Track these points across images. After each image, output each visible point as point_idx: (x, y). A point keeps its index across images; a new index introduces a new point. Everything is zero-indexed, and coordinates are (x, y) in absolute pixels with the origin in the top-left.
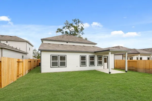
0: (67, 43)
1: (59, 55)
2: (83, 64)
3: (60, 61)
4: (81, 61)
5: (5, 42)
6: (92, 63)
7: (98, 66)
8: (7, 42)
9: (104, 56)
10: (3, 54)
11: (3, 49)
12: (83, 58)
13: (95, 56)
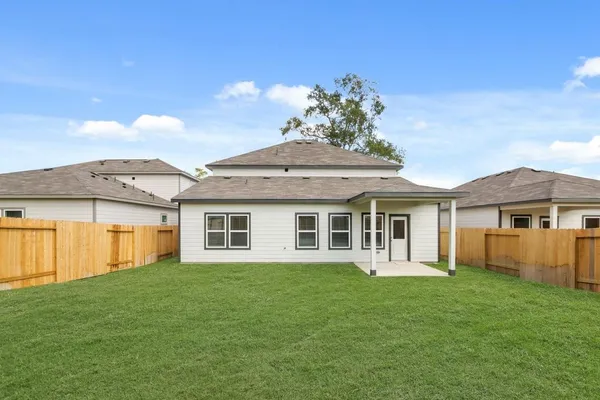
0: (286, 170)
1: (227, 214)
2: (307, 241)
3: (230, 231)
4: (298, 231)
5: (127, 180)
6: (341, 240)
7: (363, 248)
8: (134, 178)
9: (391, 215)
10: (97, 212)
11: (98, 203)
12: (307, 222)
13: (351, 214)
